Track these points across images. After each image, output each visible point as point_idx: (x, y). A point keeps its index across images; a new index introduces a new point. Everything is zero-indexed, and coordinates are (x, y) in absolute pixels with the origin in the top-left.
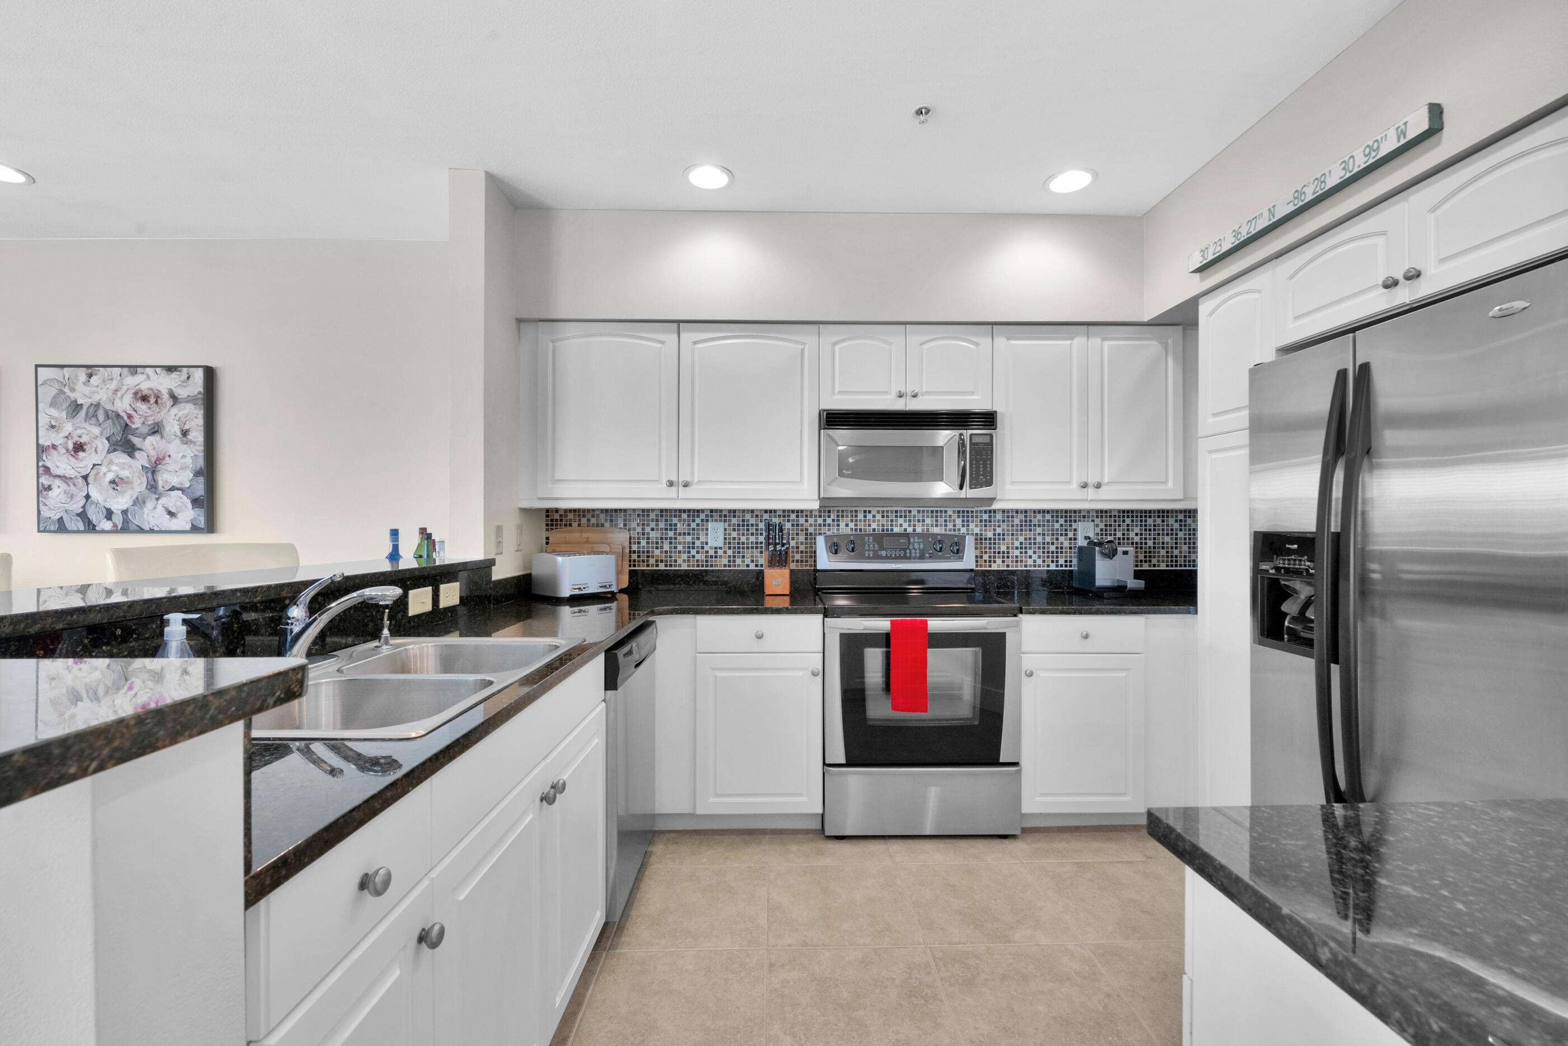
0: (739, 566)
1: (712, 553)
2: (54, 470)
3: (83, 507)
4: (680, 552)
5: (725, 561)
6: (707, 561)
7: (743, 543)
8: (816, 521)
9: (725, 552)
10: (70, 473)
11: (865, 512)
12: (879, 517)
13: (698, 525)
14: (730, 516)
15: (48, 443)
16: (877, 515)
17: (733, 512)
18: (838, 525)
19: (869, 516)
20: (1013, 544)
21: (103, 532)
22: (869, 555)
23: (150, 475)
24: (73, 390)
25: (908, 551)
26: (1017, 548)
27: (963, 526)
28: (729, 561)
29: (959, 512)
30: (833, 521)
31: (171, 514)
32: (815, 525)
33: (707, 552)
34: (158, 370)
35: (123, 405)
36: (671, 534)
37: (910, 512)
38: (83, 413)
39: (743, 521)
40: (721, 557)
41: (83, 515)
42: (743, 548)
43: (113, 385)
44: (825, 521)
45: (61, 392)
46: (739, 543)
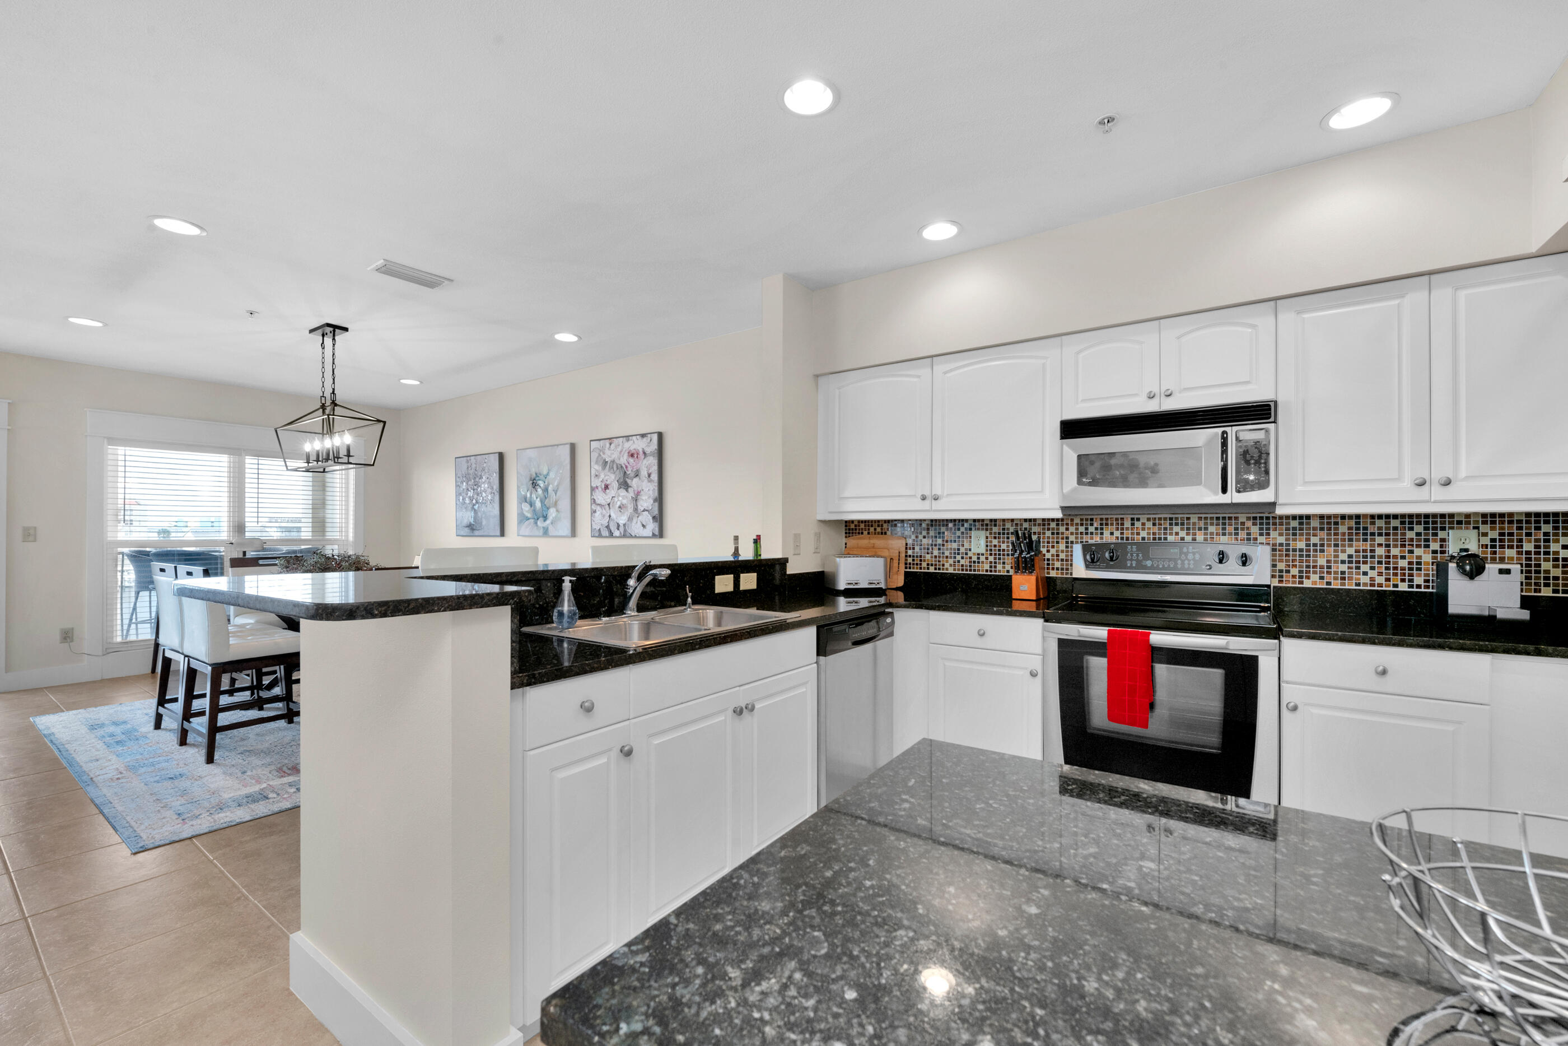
0: (1000, 571)
1: (974, 558)
2: (598, 502)
3: (608, 522)
4: (947, 557)
5: (987, 567)
6: (970, 566)
7: (1004, 550)
8: (1077, 529)
9: (987, 558)
10: (603, 502)
11: (1132, 519)
12: (1149, 524)
13: (963, 533)
14: (991, 525)
15: (595, 485)
16: (1147, 523)
17: (994, 522)
18: (1102, 534)
19: (1138, 524)
20: (1337, 556)
21: (616, 537)
22: (1132, 564)
23: (635, 502)
24: (604, 453)
25: (1179, 562)
26: (1343, 562)
27: (1261, 534)
28: (991, 567)
29: (1255, 518)
30: (1096, 529)
31: (644, 526)
32: (1077, 534)
33: (970, 558)
34: (638, 437)
35: (624, 460)
36: (940, 541)
37: (1188, 519)
38: (608, 467)
39: (1004, 529)
40: (983, 562)
41: (608, 527)
42: (1004, 555)
43: (619, 449)
44: (1087, 529)
45: (600, 455)
46: (999, 550)
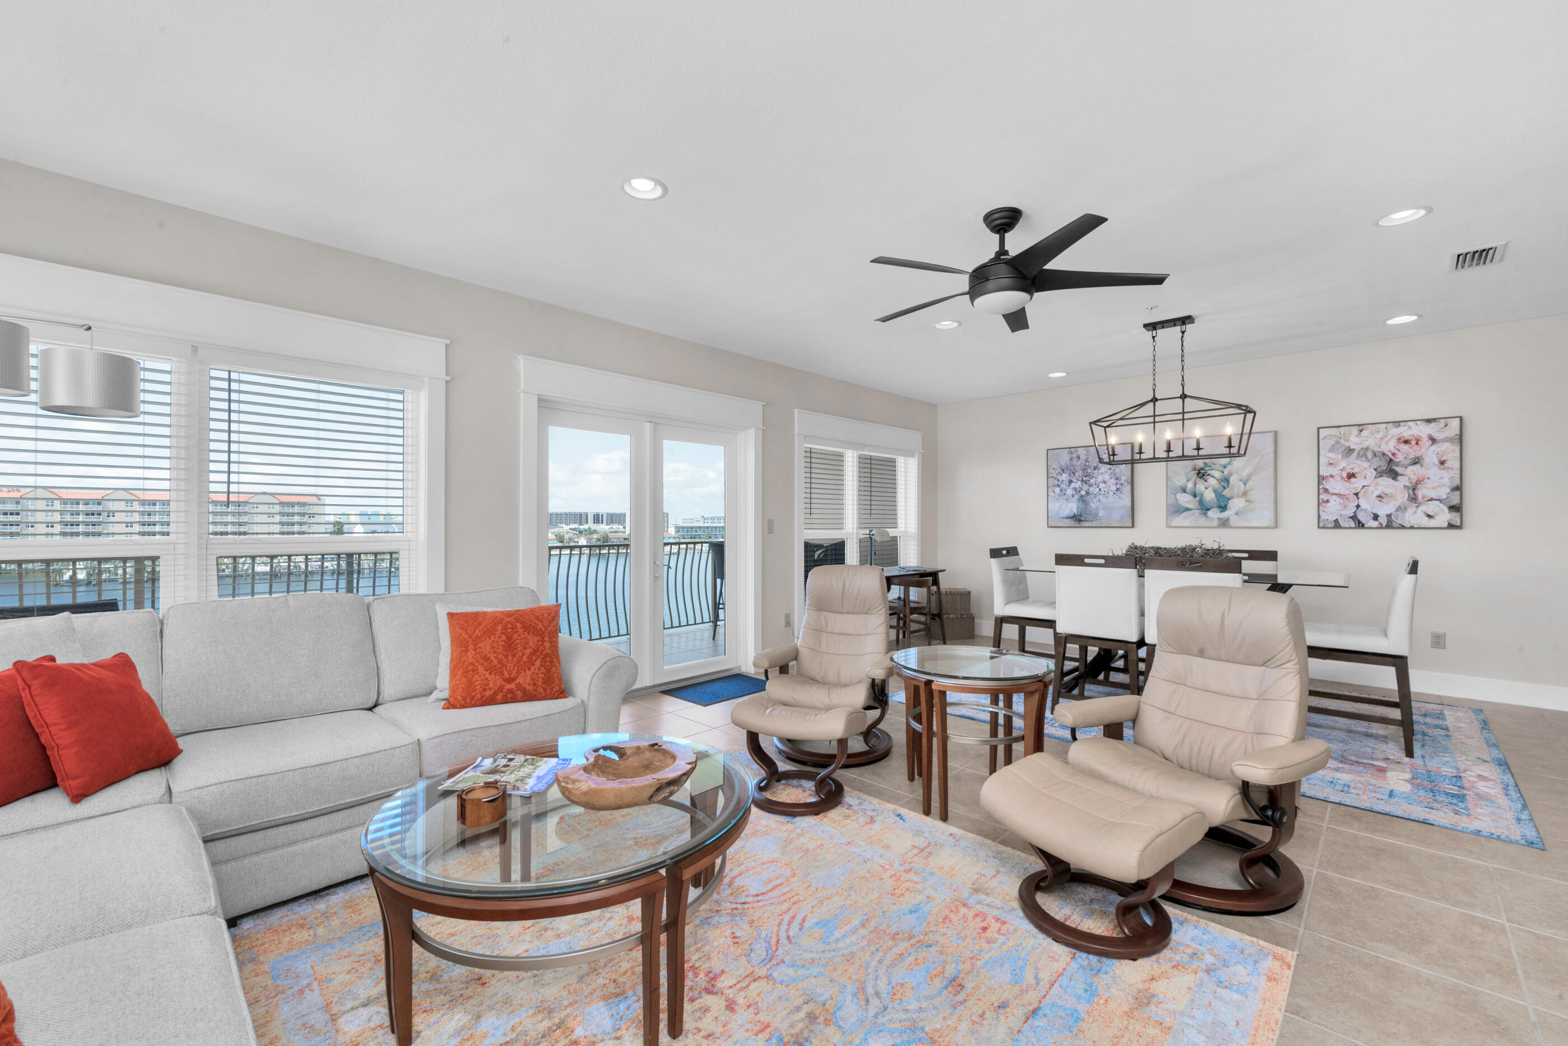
2: (1331, 490)
3: (1355, 512)
10: (1343, 491)
15: (1328, 474)
23: (1411, 492)
24: (1347, 441)
31: (1429, 516)
34: (1418, 422)
35: (1389, 447)
38: (1355, 454)
41: (1354, 518)
43: (1379, 436)
45: (1338, 442)
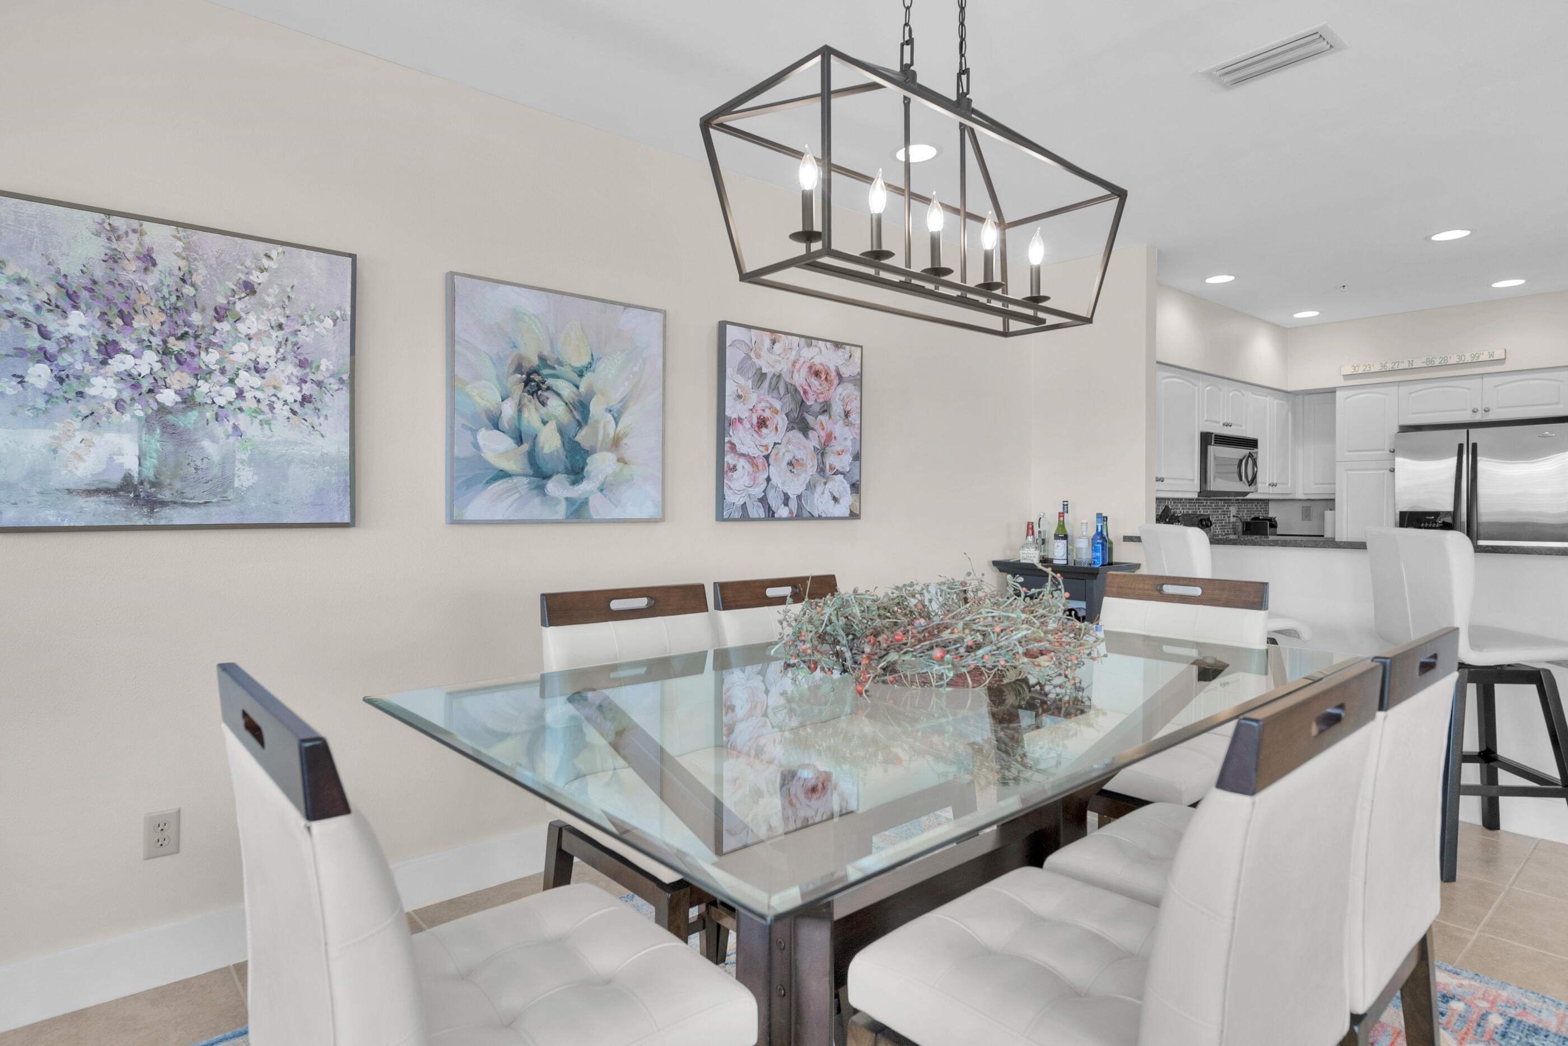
2: (738, 448)
3: (764, 491)
10: (755, 452)
21: (781, 519)
23: (820, 457)
24: (758, 356)
31: (835, 500)
35: (800, 379)
38: (766, 384)
41: (763, 500)
43: (792, 356)
45: (748, 357)
